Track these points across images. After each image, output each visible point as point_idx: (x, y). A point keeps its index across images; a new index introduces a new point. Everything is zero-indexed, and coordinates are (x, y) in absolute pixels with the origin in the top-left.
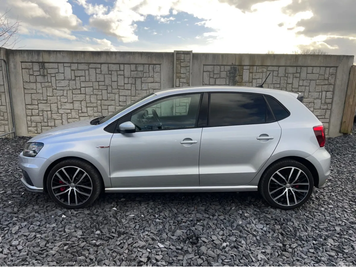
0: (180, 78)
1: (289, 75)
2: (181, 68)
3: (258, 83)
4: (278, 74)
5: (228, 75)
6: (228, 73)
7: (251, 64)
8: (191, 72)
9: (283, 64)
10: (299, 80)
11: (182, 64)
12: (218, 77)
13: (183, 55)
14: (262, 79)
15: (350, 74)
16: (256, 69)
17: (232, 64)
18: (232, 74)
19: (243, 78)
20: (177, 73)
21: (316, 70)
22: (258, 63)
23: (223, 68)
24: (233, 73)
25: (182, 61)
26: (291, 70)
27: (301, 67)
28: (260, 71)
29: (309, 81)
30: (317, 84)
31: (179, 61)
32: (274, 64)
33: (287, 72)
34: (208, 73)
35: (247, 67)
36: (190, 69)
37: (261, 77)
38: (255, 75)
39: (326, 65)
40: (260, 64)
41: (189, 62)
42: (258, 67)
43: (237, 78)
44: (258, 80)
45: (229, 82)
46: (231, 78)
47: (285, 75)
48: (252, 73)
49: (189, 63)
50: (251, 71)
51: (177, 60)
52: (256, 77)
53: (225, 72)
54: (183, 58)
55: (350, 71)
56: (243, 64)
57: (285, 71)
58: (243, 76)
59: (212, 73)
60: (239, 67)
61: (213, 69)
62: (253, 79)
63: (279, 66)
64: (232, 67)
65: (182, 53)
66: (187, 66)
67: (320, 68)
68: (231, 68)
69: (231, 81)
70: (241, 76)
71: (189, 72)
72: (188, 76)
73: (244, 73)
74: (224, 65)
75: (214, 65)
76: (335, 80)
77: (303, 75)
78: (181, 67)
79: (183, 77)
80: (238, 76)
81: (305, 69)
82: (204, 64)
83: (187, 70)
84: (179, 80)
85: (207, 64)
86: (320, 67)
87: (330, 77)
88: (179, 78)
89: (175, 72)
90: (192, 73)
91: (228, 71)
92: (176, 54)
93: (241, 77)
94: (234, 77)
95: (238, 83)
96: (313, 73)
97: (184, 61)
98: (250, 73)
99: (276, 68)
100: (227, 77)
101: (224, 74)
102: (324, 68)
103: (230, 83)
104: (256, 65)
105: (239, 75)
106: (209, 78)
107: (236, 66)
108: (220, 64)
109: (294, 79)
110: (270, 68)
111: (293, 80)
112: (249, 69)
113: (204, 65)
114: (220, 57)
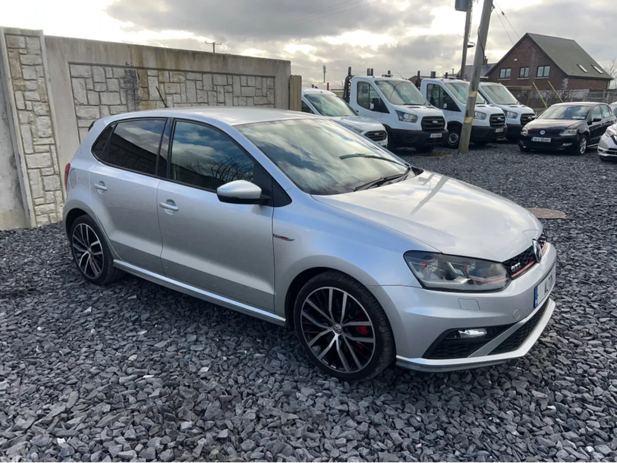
0: (25, 91)
1: (219, 88)
2: (22, 68)
3: (175, 101)
4: (203, 86)
5: (123, 85)
6: (122, 81)
7: (160, 67)
8: (47, 76)
9: (208, 70)
10: (233, 97)
11: (24, 59)
12: (103, 90)
13: (22, 39)
14: (180, 94)
15: (289, 87)
16: (168, 75)
17: (127, 64)
18: (129, 85)
19: (151, 93)
20: (13, 79)
21: (252, 81)
22: (170, 65)
23: (111, 72)
24: (130, 83)
25: (21, 51)
26: (220, 80)
27: (232, 75)
28: (175, 80)
29: (245, 98)
30: (256, 103)
31: (16, 51)
32: (195, 69)
33: (214, 83)
34: (82, 81)
35: (153, 71)
36: (44, 70)
37: (179, 91)
38: (169, 87)
39: (262, 74)
40: (174, 68)
41: (40, 55)
42: (171, 73)
43: (140, 92)
44: (174, 95)
45: (127, 100)
46: (129, 92)
47: (213, 88)
48: (163, 83)
49: (39, 57)
50: (161, 79)
51: (8, 48)
52: (172, 91)
53: (116, 80)
54: (23, 45)
55: (289, 84)
56: (146, 66)
57: (213, 82)
58: (150, 88)
59: (90, 81)
60: (140, 71)
61: (90, 73)
62: (166, 94)
63: (203, 73)
64: (127, 69)
65: (19, 33)
66: (36, 63)
67: (256, 79)
68: (126, 72)
69: (130, 97)
70: (146, 87)
71: (44, 77)
72: (44, 85)
73: (149, 82)
74: (112, 66)
75: (91, 65)
76: (275, 98)
77: (237, 88)
78: (21, 64)
79: (30, 88)
80: (141, 89)
81: (236, 78)
82: (70, 60)
83: (36, 71)
84: (23, 95)
85: (76, 61)
86: (255, 76)
87: (268, 93)
88: (21, 90)
89: (10, 77)
90: (50, 80)
91: (121, 78)
92: (6, 34)
93: (146, 90)
94: (134, 90)
95: (143, 102)
96: (248, 86)
97: (28, 53)
98: (160, 82)
99: (198, 76)
100: (121, 90)
101: (113, 84)
102: (260, 78)
103: (129, 101)
104: (168, 68)
105: (142, 87)
106: (85, 91)
107: (133, 70)
108: (104, 62)
109: (226, 94)
110: (190, 76)
111: (225, 97)
112: (158, 76)
113: (70, 63)
114: (102, 49)
